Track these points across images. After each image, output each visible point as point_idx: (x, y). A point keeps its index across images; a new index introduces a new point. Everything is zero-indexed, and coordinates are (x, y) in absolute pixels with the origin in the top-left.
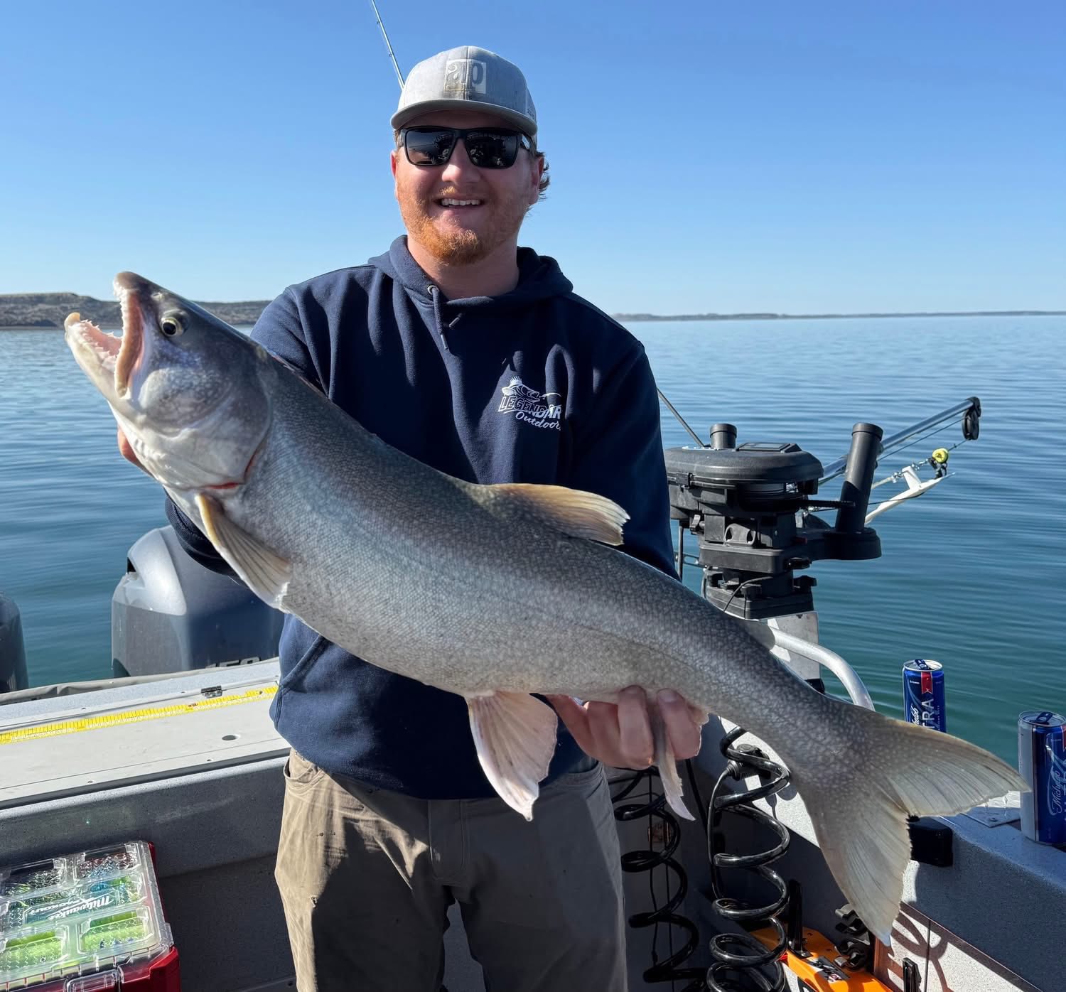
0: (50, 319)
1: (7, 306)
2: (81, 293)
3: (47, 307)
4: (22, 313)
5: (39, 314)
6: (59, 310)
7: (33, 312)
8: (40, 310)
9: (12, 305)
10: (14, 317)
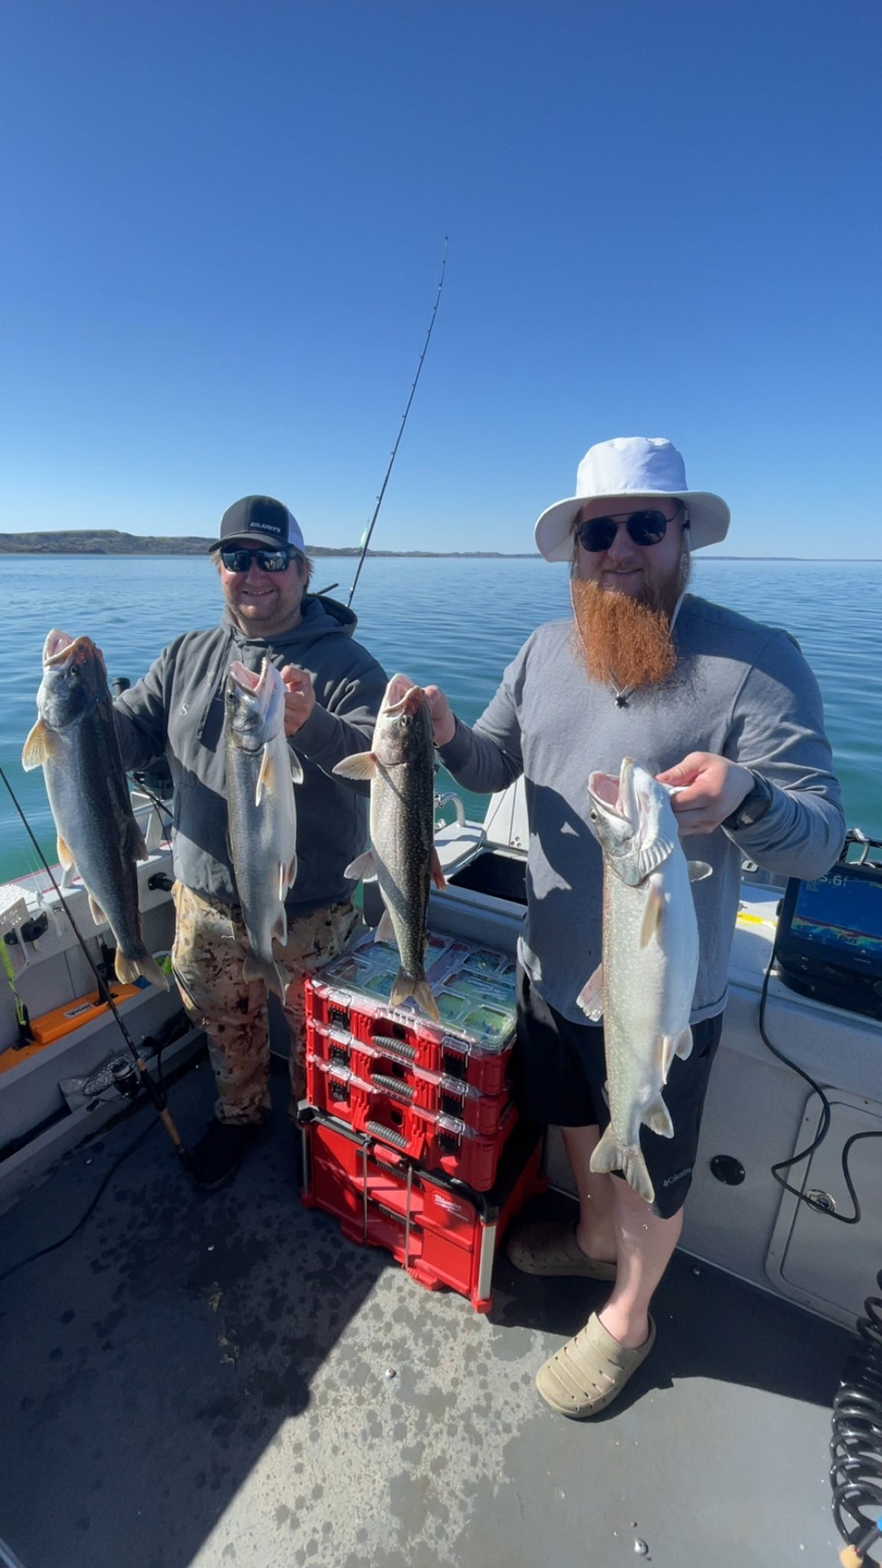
0: (101, 548)
1: (73, 539)
2: (122, 530)
3: (99, 540)
4: (82, 544)
5: (94, 545)
6: (108, 542)
7: (89, 543)
8: (95, 542)
9: (75, 538)
10: (76, 546)
